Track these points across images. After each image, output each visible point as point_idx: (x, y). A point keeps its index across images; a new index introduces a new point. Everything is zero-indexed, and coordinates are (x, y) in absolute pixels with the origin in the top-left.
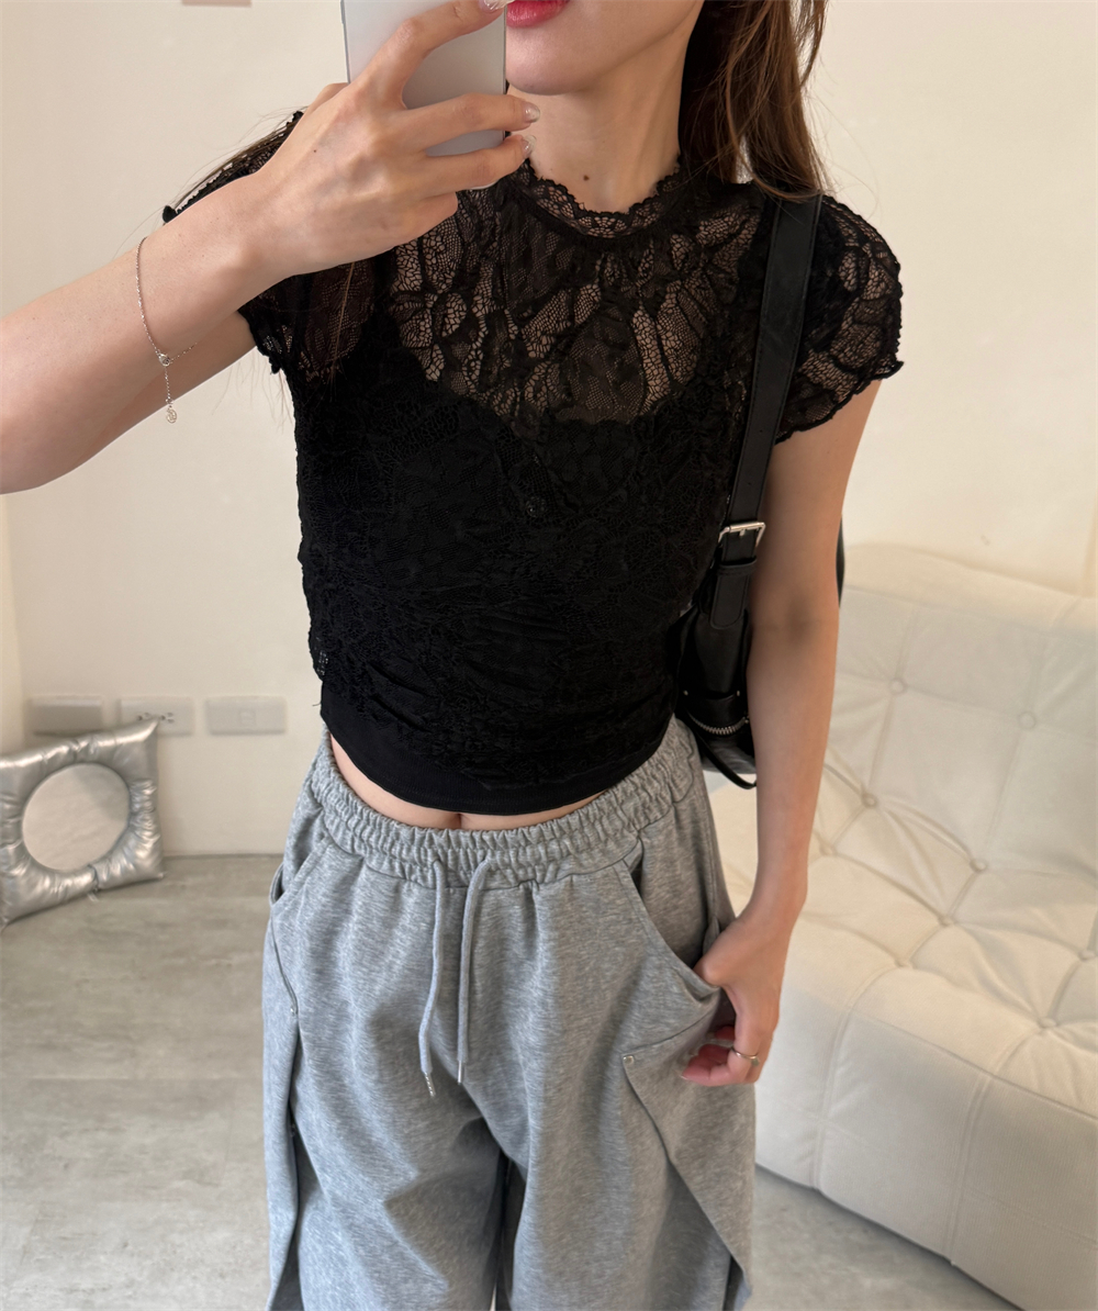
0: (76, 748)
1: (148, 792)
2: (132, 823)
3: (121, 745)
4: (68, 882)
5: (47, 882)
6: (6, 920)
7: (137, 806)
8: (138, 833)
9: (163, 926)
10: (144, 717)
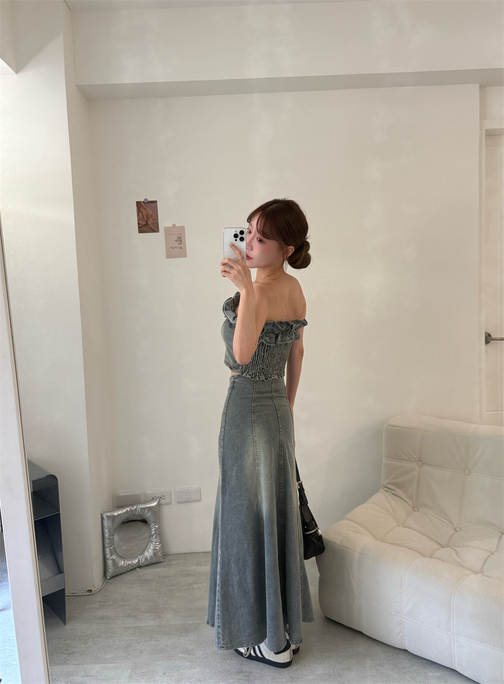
0: (132, 508)
1: (157, 527)
2: (151, 539)
3: (148, 507)
4: (130, 563)
5: (123, 563)
6: (108, 578)
7: (153, 532)
8: (153, 543)
9: (165, 577)
10: (155, 498)
